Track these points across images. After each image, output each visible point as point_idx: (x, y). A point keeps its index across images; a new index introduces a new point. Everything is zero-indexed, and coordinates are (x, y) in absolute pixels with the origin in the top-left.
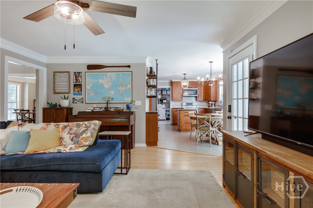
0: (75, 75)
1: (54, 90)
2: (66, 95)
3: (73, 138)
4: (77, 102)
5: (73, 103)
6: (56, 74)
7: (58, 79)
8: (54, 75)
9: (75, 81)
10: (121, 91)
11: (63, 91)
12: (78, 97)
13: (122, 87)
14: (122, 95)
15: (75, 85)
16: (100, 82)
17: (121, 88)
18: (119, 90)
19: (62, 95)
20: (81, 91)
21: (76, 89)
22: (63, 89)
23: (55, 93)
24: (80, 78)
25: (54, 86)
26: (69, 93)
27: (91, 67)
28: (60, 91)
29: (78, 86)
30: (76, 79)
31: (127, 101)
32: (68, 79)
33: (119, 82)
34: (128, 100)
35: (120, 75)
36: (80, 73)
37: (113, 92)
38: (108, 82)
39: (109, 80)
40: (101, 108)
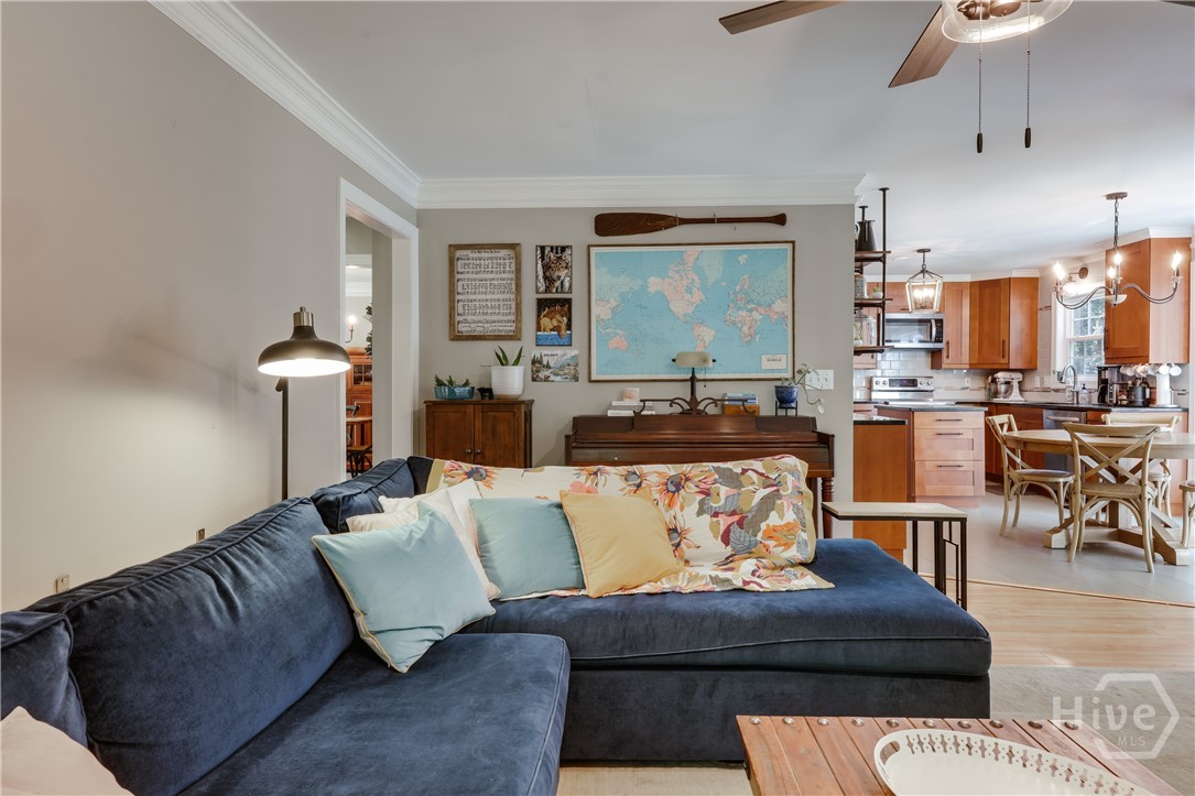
0: (543, 258)
1: (452, 323)
2: (511, 349)
4: (552, 378)
5: (534, 380)
6: (459, 253)
7: (466, 277)
8: (452, 262)
9: (542, 286)
10: (745, 329)
11: (490, 329)
12: (555, 355)
13: (752, 310)
14: (749, 342)
15: (542, 305)
16: (652, 290)
17: (743, 313)
18: (734, 323)
19: (493, 346)
20: (569, 327)
21: (545, 321)
22: (489, 318)
23: (457, 337)
24: (563, 273)
25: (452, 308)
26: (515, 336)
27: (612, 224)
28: (479, 330)
29: (555, 306)
30: (545, 278)
31: (773, 371)
32: (513, 276)
33: (738, 288)
34: (779, 367)
35: (742, 259)
36: (563, 249)
37: (708, 334)
38: (689, 290)
39: (693, 280)
40: (672, 402)
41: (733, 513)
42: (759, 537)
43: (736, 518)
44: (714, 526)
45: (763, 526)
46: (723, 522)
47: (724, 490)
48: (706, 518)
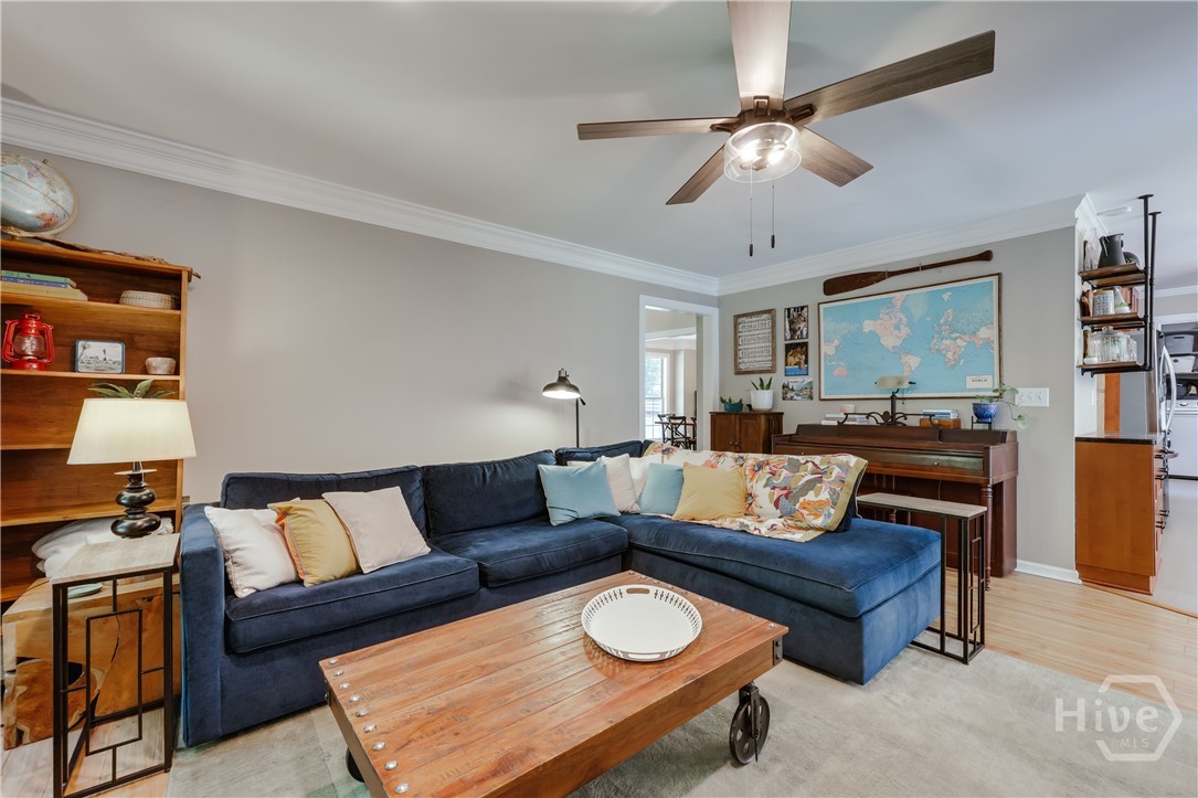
0: (789, 317)
1: (736, 365)
2: (766, 377)
3: (778, 499)
4: (795, 397)
5: (784, 399)
6: (740, 320)
7: (744, 333)
8: (736, 325)
9: (788, 336)
10: (950, 355)
11: (757, 366)
12: (796, 382)
13: (956, 339)
14: (953, 366)
15: (788, 348)
16: (866, 330)
17: (948, 342)
18: (938, 351)
19: (755, 378)
20: (806, 362)
21: (791, 359)
22: (757, 359)
23: (739, 372)
24: (802, 325)
25: (736, 355)
26: (772, 370)
27: (834, 286)
28: (751, 368)
29: (797, 348)
30: (791, 329)
31: (978, 390)
32: (770, 330)
33: (942, 321)
34: (984, 385)
35: (945, 297)
36: (802, 308)
37: (914, 361)
38: (897, 327)
39: (901, 320)
40: (868, 415)
41: (785, 488)
42: (797, 506)
43: (785, 492)
44: (771, 495)
45: (801, 500)
46: (777, 493)
47: (785, 473)
48: (768, 489)
